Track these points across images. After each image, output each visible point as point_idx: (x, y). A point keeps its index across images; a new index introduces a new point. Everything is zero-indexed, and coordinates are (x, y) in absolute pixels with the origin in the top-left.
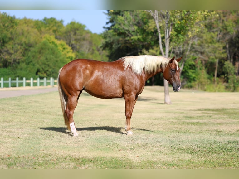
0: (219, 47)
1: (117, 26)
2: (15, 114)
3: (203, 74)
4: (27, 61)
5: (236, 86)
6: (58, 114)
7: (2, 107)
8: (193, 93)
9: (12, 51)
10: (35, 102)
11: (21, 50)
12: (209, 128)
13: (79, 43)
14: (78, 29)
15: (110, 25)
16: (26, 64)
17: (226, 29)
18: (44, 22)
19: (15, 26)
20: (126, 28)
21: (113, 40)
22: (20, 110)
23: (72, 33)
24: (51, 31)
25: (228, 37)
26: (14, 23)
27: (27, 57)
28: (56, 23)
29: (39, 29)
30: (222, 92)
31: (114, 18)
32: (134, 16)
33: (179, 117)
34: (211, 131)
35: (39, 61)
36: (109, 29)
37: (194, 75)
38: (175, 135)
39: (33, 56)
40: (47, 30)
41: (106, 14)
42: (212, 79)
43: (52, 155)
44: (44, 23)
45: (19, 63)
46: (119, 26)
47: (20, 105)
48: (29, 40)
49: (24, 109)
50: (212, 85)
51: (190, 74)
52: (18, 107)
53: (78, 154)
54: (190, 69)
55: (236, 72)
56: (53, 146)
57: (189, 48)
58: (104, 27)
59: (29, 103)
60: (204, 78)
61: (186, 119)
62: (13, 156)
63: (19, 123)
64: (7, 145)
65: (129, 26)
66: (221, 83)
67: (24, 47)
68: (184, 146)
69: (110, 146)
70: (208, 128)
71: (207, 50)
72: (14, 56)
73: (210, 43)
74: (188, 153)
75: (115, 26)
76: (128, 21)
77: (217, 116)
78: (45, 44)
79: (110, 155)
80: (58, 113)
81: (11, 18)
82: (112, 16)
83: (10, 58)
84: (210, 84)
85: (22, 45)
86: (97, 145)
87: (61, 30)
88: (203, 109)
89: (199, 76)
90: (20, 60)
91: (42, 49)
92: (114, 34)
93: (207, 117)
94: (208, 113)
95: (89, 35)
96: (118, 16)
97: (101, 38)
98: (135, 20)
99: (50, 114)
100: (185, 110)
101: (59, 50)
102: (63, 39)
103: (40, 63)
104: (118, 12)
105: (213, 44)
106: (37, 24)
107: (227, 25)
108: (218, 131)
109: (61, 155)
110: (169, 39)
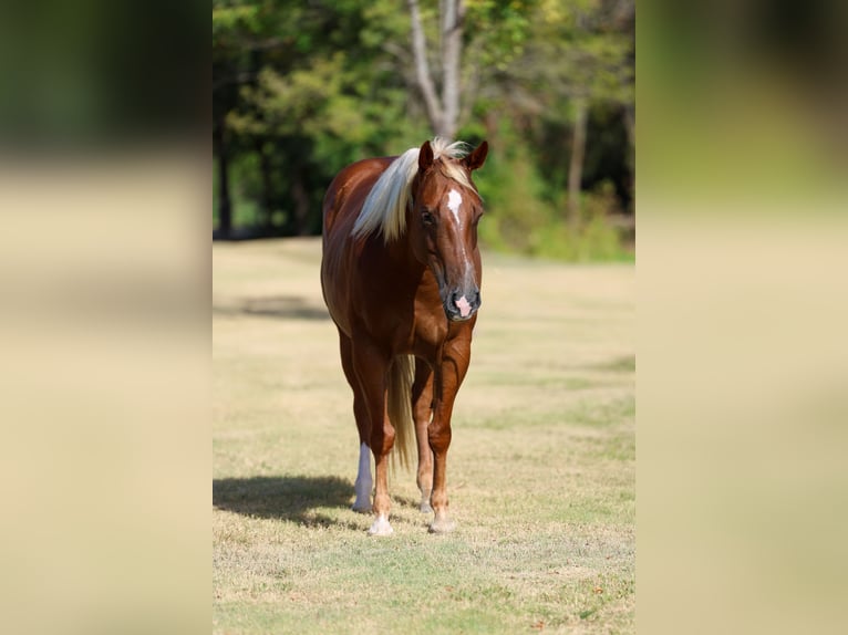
42: (560, 198)
110: (459, 33)
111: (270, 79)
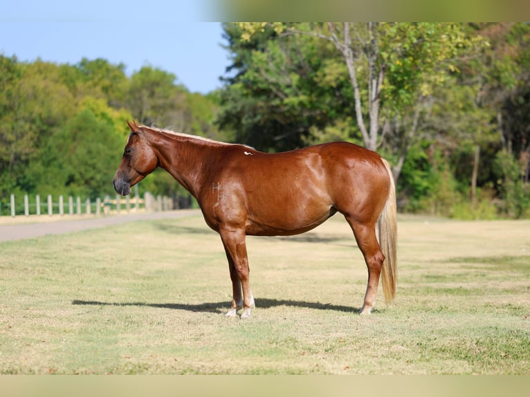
0: (483, 118)
1: (250, 75)
2: (41, 275)
3: (446, 181)
4: (44, 158)
5: (523, 205)
6: (138, 275)
7: (8, 260)
8: (426, 223)
9: (10, 137)
10: (80, 248)
11: (30, 134)
12: (490, 300)
13: (162, 114)
14: (157, 84)
15: (234, 73)
16: (43, 164)
17: (498, 78)
18: (82, 68)
19: (16, 80)
20: (273, 79)
21: (243, 107)
22: (51, 268)
23: (145, 93)
24: (98, 89)
25: (500, 96)
26: (13, 72)
27: (46, 149)
28: (108, 70)
29: (71, 85)
30: (490, 219)
31: (243, 57)
32: (289, 52)
33: (411, 277)
34: (497, 308)
35: (73, 157)
36: (232, 81)
37: (425, 184)
38: (419, 318)
39: (60, 148)
40: (89, 87)
41: (225, 47)
42: (467, 190)
43: (150, 367)
44: (83, 71)
45: (27, 162)
46: (256, 75)
47: (48, 256)
48: (49, 111)
49: (58, 264)
50: (466, 204)
51: (417, 179)
52: (44, 260)
53: (211, 365)
54: (416, 168)
55: (523, 173)
56: (147, 347)
57: (415, 122)
58: (221, 79)
59: (67, 251)
60: (449, 190)
61: (430, 282)
62: (62, 372)
63: (56, 297)
64: (42, 345)
65: (279, 74)
66: (486, 201)
67: (38, 127)
68: (446, 342)
69: (278, 345)
70: (486, 301)
71: (456, 125)
72: (16, 147)
73: (464, 109)
74: (461, 358)
75: (246, 75)
76: (275, 62)
77: (497, 274)
78: (85, 119)
79: (283, 365)
80: (138, 272)
81: (9, 60)
82: (240, 51)
83: (7, 152)
84: (462, 202)
85: (33, 121)
86: (247, 343)
87: (119, 85)
88: (460, 258)
89: (437, 185)
90: (30, 157)
91: (80, 129)
92: (245, 91)
93: (476, 276)
94: (476, 268)
95: (184, 96)
96: (254, 52)
97: (210, 102)
98: (292, 60)
99: (119, 276)
100: (420, 262)
101: (117, 133)
102: (125, 107)
103: (76, 162)
104: (253, 43)
105: (470, 113)
106: (66, 74)
107: (500, 69)
108: (513, 307)
109: (172, 367)
110: (378, 101)
111: (315, 131)
